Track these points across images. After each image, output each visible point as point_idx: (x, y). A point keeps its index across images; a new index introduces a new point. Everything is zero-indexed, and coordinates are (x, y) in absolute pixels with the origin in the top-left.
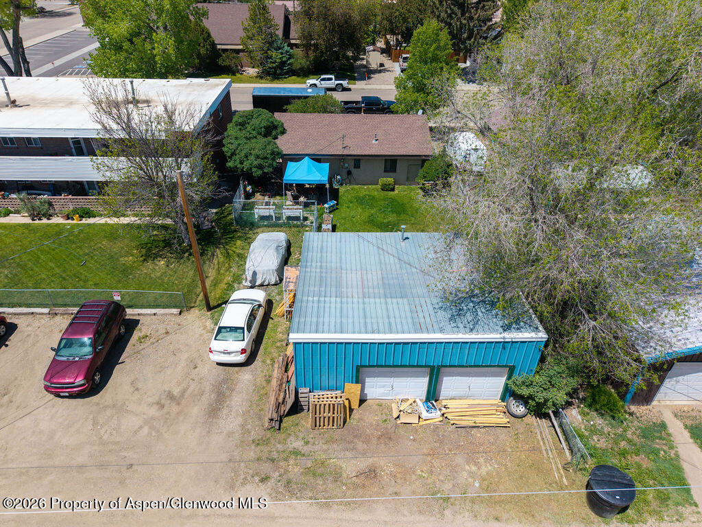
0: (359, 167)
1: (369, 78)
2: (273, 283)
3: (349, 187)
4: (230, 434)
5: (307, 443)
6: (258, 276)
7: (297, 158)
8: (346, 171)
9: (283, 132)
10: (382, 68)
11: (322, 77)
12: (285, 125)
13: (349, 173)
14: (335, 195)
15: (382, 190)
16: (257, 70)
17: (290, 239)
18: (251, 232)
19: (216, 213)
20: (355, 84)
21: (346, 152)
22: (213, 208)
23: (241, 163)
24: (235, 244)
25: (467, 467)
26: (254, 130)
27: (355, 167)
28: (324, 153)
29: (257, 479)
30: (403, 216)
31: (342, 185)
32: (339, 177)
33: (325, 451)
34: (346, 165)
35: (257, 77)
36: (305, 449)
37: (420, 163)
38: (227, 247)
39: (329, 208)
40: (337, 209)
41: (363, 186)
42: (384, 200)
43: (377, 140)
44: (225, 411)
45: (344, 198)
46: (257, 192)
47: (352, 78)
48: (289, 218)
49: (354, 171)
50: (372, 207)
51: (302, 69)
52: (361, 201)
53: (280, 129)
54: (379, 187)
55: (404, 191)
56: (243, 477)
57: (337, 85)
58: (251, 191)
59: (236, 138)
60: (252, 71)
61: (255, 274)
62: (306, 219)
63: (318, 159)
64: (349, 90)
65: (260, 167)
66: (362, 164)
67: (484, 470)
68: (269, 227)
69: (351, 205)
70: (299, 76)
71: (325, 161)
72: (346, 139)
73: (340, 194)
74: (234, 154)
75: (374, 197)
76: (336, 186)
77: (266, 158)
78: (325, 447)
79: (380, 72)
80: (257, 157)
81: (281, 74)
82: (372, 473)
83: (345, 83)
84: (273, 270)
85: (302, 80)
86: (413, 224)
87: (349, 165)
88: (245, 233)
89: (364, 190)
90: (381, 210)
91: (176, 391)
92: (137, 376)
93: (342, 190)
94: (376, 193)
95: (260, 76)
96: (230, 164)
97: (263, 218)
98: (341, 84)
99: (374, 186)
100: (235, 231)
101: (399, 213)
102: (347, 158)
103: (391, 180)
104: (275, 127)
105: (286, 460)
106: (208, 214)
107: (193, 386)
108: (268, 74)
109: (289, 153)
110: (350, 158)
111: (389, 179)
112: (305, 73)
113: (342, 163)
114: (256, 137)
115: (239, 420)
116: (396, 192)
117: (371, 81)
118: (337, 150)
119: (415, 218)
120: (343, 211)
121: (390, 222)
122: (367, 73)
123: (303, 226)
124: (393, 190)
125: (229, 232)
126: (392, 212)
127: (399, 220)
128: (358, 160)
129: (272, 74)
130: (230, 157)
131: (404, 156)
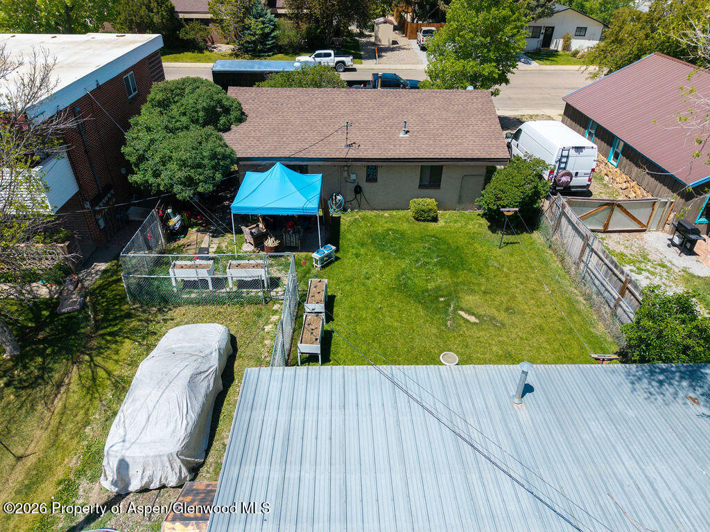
0: (375, 180)
1: (380, 56)
2: (173, 484)
3: (357, 215)
6: (132, 472)
7: (261, 165)
8: (352, 187)
9: (241, 118)
10: (395, 46)
11: (317, 52)
12: (245, 108)
13: (358, 190)
14: (332, 232)
15: (417, 219)
16: (231, 46)
17: (237, 336)
18: (160, 317)
19: (105, 271)
20: (361, 63)
21: (353, 154)
22: (100, 262)
23: (156, 174)
24: (117, 352)
26: (184, 114)
27: (368, 180)
28: (312, 156)
30: (462, 275)
31: (345, 210)
32: (339, 197)
34: (353, 177)
35: (231, 55)
37: (484, 171)
38: (98, 360)
39: (322, 259)
40: (337, 259)
41: (381, 213)
42: (422, 239)
43: (407, 132)
45: (349, 236)
46: (192, 226)
47: (357, 57)
48: (242, 284)
49: (367, 187)
50: (401, 254)
51: (291, 45)
52: (380, 242)
53: (234, 114)
54: (409, 213)
55: (456, 221)
57: (338, 62)
58: (178, 226)
59: (149, 129)
60: (226, 48)
61: (123, 466)
62: (275, 282)
63: (299, 166)
64: (354, 70)
65: (189, 182)
66: (381, 175)
68: (198, 304)
69: (362, 251)
70: (287, 54)
71: (315, 170)
72: (352, 130)
73: (342, 228)
74: (142, 158)
75: (403, 234)
76: (334, 213)
77: (199, 166)
79: (393, 50)
80: (183, 164)
81: (261, 51)
83: (348, 60)
84: (170, 456)
85: (290, 58)
86: (485, 293)
87: (359, 176)
88: (148, 321)
89: (385, 220)
90: (417, 261)
93: (346, 219)
94: (405, 226)
95: (235, 54)
96: (136, 178)
97: (189, 285)
98: (343, 62)
99: (401, 213)
100: (129, 316)
101: (454, 269)
102: (354, 163)
103: (430, 202)
104: (227, 111)
106: (90, 274)
108: (247, 51)
109: (248, 156)
110: (359, 163)
111: (429, 200)
112: (294, 50)
113: (345, 174)
114: (187, 128)
116: (441, 223)
117: (382, 60)
118: (337, 149)
119: (487, 279)
120: (348, 264)
121: (438, 288)
122: (376, 51)
123: (267, 300)
124: (435, 220)
125: (116, 318)
126: (441, 264)
127: (457, 284)
128: (373, 168)
129: (251, 51)
130: (137, 165)
131: (473, 160)
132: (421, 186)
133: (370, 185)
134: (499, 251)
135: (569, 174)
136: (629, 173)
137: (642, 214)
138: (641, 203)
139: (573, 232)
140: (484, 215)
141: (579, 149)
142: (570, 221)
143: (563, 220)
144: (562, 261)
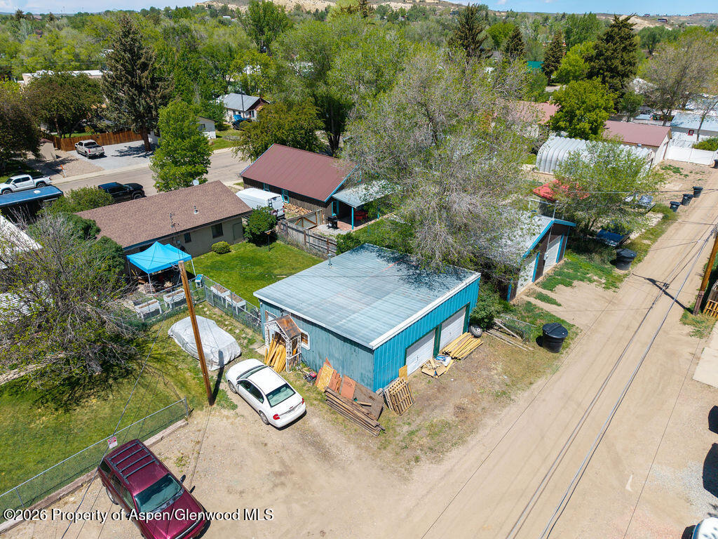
4: (359, 458)
5: (409, 424)
6: (224, 354)
8: (179, 248)
9: (98, 230)
15: (221, 253)
25: (492, 373)
28: (158, 236)
29: (413, 463)
30: (265, 265)
33: (424, 419)
34: (179, 242)
36: (413, 427)
42: (233, 260)
43: (197, 211)
44: (334, 450)
48: (176, 305)
52: (215, 268)
53: (94, 228)
54: (213, 253)
55: (240, 248)
56: (403, 470)
61: (221, 354)
66: (192, 237)
67: (500, 369)
78: (421, 418)
82: (460, 409)
86: (280, 267)
87: (181, 241)
90: (241, 268)
91: (277, 468)
92: (226, 485)
94: (219, 258)
97: (148, 316)
99: (209, 254)
101: (260, 265)
103: (223, 243)
105: (412, 441)
107: (284, 455)
113: (175, 242)
115: (352, 447)
116: (233, 252)
119: (276, 263)
121: (261, 273)
124: (229, 251)
126: (253, 265)
127: (267, 269)
131: (230, 217)
132: (214, 237)
133: (187, 244)
134: (270, 253)
135: (275, 211)
136: (296, 204)
137: (313, 219)
138: (311, 215)
139: (296, 233)
140: (249, 242)
141: (274, 198)
142: (293, 229)
143: (289, 230)
144: (297, 246)
